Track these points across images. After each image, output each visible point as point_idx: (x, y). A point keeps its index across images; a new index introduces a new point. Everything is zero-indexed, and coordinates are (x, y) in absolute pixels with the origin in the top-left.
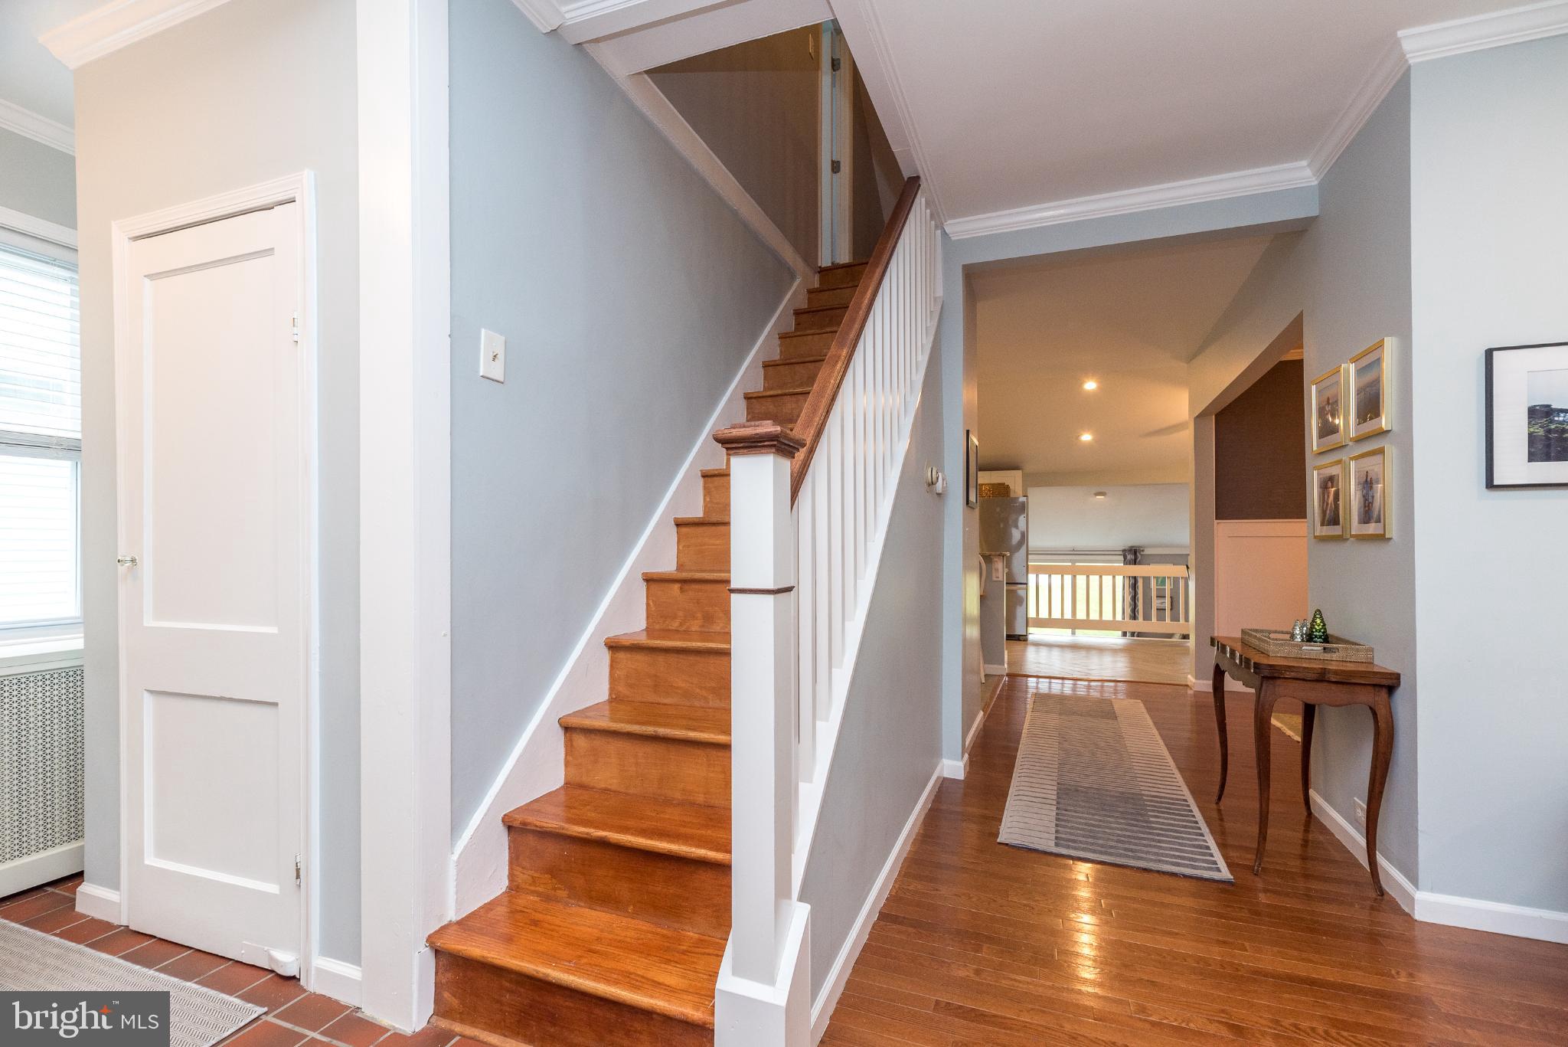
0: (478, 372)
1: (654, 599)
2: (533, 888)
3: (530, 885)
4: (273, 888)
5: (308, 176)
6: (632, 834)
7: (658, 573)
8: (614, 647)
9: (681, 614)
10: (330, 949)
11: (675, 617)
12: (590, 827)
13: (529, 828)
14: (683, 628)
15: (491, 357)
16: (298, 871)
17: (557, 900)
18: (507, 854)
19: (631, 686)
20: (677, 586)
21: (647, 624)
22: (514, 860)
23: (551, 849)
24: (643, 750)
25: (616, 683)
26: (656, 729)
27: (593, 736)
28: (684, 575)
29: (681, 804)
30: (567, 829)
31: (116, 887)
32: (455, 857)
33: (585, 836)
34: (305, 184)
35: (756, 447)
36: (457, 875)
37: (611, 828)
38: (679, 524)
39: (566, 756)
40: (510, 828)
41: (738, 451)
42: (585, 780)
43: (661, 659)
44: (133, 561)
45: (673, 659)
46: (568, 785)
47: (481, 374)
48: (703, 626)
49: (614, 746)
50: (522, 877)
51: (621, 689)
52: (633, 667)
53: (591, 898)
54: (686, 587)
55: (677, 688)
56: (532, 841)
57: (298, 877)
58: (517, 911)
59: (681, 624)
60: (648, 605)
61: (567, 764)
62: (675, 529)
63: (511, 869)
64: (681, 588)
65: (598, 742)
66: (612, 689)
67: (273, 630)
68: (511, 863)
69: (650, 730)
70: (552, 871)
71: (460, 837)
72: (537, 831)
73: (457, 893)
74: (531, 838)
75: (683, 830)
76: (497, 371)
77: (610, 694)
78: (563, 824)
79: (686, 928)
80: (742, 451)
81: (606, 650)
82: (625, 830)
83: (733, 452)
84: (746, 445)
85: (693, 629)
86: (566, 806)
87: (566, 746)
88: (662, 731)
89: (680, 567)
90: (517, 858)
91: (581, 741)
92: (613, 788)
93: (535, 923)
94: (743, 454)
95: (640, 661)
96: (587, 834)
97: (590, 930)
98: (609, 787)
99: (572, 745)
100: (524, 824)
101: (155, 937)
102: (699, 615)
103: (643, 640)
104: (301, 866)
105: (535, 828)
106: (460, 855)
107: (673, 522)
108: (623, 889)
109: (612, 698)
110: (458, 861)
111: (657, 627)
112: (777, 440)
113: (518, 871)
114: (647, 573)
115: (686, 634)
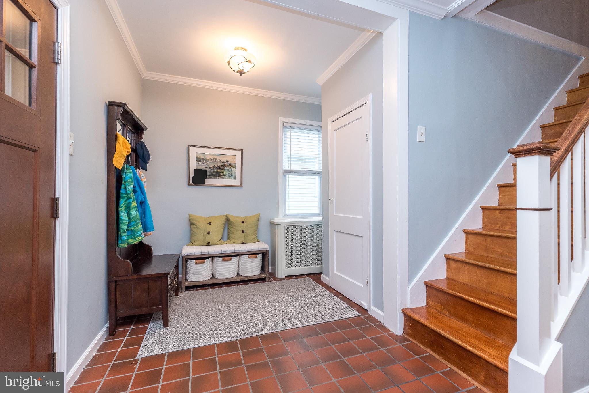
0: (417, 140)
1: (486, 216)
2: (435, 307)
3: (434, 306)
4: (361, 285)
5: (370, 96)
6: (474, 298)
7: (488, 206)
8: (467, 233)
9: (499, 223)
10: (375, 305)
11: (497, 224)
12: (457, 292)
13: (433, 287)
14: (502, 229)
15: (421, 134)
16: (367, 281)
17: (444, 314)
18: (426, 294)
19: (475, 248)
20: (498, 212)
21: (483, 226)
22: (428, 297)
23: (442, 297)
24: (479, 272)
25: (468, 246)
26: (485, 264)
27: (458, 263)
28: (502, 207)
29: (498, 295)
30: (447, 291)
31: (329, 277)
32: (410, 289)
33: (454, 294)
34: (369, 98)
35: (529, 153)
36: (410, 294)
37: (465, 294)
38: (500, 186)
39: (447, 268)
40: (427, 286)
41: (520, 156)
42: (455, 278)
43: (489, 239)
44: (332, 199)
45: (495, 240)
46: (447, 278)
47: (418, 141)
48: (511, 229)
49: (467, 268)
50: (432, 303)
51: (470, 249)
52: (476, 241)
53: (457, 317)
54: (503, 212)
55: (497, 251)
56: (434, 292)
57: (367, 283)
58: (429, 312)
59: (500, 227)
60: (483, 219)
61: (447, 271)
62: (498, 188)
63: (427, 299)
64: (500, 213)
65: (460, 265)
66: (466, 248)
67: (362, 217)
68: (427, 297)
69: (482, 264)
70: (442, 304)
71: (411, 284)
72: (436, 289)
73: (410, 300)
74: (434, 291)
75: (497, 303)
76: (423, 139)
77: (466, 250)
78: (446, 289)
79: (498, 339)
80: (522, 155)
81: (464, 234)
82: (471, 296)
83: (518, 156)
84: (524, 153)
85: (506, 229)
86: (447, 284)
87: (447, 265)
88: (488, 265)
89: (500, 204)
90: (429, 297)
91: (453, 264)
92: (466, 283)
93: (436, 317)
94: (523, 156)
95: (479, 239)
96: (455, 294)
97: (456, 326)
98: (465, 282)
99: (449, 265)
100: (432, 285)
101: (336, 290)
102: (509, 224)
103: (481, 231)
104: (368, 280)
105: (435, 287)
106: (411, 289)
107: (497, 186)
108: (470, 317)
109: (466, 252)
110: (411, 290)
111: (488, 227)
112: (540, 150)
113: (429, 301)
114: (483, 206)
115: (503, 231)
